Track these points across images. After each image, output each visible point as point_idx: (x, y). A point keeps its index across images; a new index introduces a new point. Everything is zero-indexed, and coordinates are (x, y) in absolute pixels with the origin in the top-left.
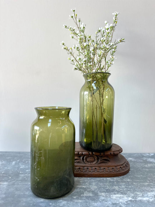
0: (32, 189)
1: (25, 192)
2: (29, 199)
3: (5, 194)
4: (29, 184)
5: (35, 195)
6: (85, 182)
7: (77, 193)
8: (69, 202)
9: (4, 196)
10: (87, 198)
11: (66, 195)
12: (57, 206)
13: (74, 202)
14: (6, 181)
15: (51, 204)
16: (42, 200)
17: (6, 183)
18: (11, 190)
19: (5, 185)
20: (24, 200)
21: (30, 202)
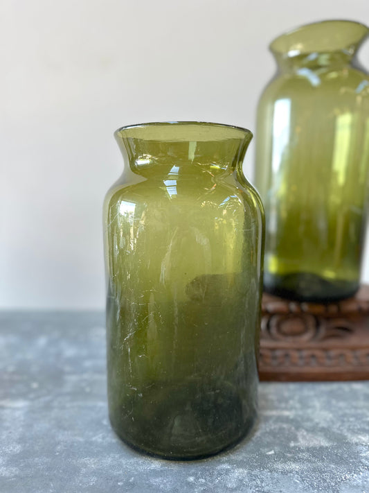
0: (112, 423)
1: (91, 434)
2: (108, 461)
3: (21, 440)
4: (102, 406)
5: (125, 447)
6: (286, 400)
7: (274, 437)
8: (256, 472)
9: (18, 448)
10: (314, 456)
11: (238, 445)
12: (216, 487)
13: (276, 470)
14: (23, 396)
15: (191, 479)
16: (156, 464)
17: (21, 404)
18: (42, 426)
19: (18, 409)
20: (91, 463)
21: (116, 473)
